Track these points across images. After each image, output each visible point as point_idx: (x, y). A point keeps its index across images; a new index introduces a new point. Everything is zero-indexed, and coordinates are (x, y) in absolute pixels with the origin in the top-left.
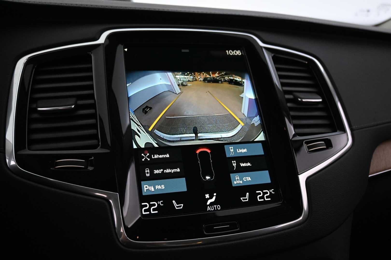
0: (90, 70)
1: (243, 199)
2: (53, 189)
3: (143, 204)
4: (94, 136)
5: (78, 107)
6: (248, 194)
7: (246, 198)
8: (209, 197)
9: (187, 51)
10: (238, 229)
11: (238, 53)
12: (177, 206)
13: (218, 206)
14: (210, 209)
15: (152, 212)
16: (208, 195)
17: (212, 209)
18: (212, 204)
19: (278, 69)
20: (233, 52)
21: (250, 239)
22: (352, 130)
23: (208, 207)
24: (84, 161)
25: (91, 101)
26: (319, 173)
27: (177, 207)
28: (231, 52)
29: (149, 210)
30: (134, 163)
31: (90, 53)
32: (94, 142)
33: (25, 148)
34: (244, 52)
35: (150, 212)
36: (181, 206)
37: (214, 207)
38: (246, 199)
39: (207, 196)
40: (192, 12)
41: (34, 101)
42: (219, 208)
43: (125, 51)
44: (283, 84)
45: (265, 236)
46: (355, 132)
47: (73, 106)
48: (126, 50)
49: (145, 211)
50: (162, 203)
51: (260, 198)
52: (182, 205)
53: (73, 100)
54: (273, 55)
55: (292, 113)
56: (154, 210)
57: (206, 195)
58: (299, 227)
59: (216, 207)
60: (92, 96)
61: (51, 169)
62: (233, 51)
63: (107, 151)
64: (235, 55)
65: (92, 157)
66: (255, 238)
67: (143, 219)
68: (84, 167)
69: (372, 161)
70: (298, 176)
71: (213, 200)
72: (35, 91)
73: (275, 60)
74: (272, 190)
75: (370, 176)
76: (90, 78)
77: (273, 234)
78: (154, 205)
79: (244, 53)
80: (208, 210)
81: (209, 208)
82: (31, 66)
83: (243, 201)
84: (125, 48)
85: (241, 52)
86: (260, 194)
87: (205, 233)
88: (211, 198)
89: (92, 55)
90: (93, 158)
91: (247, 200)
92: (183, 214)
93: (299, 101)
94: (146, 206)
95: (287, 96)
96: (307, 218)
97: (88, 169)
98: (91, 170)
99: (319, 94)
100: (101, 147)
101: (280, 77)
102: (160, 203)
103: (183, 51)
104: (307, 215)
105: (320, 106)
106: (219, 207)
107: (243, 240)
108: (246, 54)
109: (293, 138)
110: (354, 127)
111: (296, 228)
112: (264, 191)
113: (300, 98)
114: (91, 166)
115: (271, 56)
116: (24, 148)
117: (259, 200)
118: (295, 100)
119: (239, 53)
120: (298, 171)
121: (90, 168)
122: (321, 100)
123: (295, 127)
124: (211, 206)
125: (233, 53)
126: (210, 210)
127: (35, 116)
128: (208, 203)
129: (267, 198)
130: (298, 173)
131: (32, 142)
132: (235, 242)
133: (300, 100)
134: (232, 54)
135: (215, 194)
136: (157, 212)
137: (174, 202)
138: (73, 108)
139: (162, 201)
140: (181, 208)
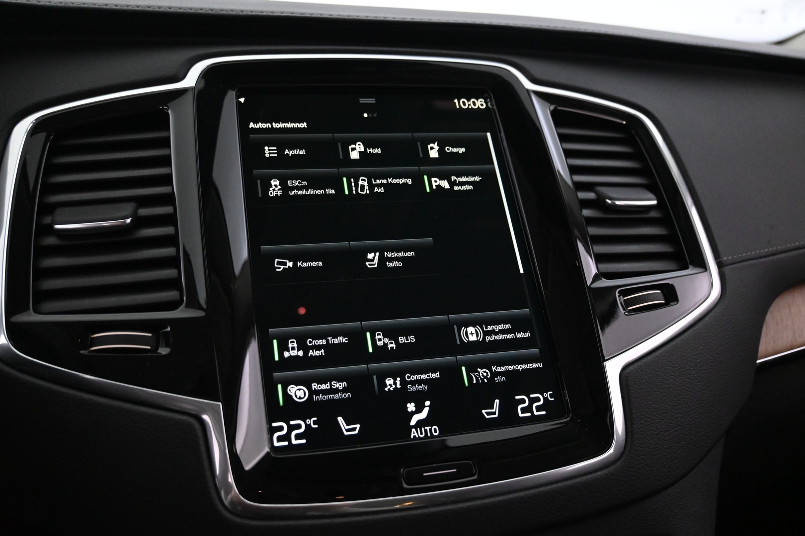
0: (166, 142)
1: (488, 414)
2: (85, 396)
3: (274, 424)
4: (173, 284)
5: (140, 222)
6: (497, 401)
7: (494, 410)
8: (414, 409)
9: (372, 101)
10: (476, 477)
11: (480, 104)
12: (347, 427)
13: (433, 428)
14: (416, 434)
15: (294, 442)
16: (413, 404)
17: (422, 434)
18: (420, 424)
19: (563, 138)
20: (469, 103)
21: (501, 498)
22: (720, 265)
23: (413, 430)
24: (150, 335)
25: (166, 210)
26: (649, 358)
27: (347, 430)
28: (464, 104)
29: (287, 437)
30: (255, 339)
31: (164, 107)
32: (172, 295)
33: (29, 308)
34: (491, 101)
35: (289, 440)
36: (354, 429)
37: (426, 431)
38: (494, 413)
39: (411, 407)
40: (382, 19)
41: (49, 209)
42: (436, 432)
43: (240, 102)
44: (573, 170)
45: (532, 491)
46: (727, 269)
47: (129, 221)
48: (242, 100)
49: (280, 439)
50: (315, 423)
51: (524, 410)
52: (358, 426)
53: (129, 207)
54: (552, 107)
55: (593, 231)
56: (298, 437)
57: (408, 405)
58: (606, 471)
59: (431, 430)
60: (169, 199)
61: (82, 352)
62: (469, 100)
63: (200, 314)
64: (472, 107)
65: (167, 328)
66: (511, 496)
67: (273, 455)
68: (149, 348)
69: (764, 328)
70: (604, 363)
71: (424, 414)
72: (50, 189)
73: (559, 119)
74: (550, 394)
75: (758, 361)
76: (165, 161)
77: (549, 487)
78: (299, 426)
79: (491, 104)
80: (412, 437)
81: (414, 433)
82: (43, 135)
83: (487, 417)
84: (241, 98)
85: (486, 102)
86: (523, 401)
87: (405, 486)
88: (419, 410)
89: (169, 111)
90: (169, 329)
91: (496, 416)
92: (359, 446)
93: (609, 204)
94: (281, 428)
95: (582, 195)
96: (623, 453)
97: (159, 351)
98: (164, 353)
99: (652, 188)
100: (187, 306)
101: (568, 154)
102: (310, 421)
103: (363, 101)
104: (623, 446)
105: (653, 214)
106: (435, 430)
107: (486, 501)
108: (495, 107)
109: (592, 283)
110: (725, 259)
111: (599, 473)
112: (532, 396)
113: (610, 199)
114: (167, 346)
115: (550, 109)
116: (25, 309)
117: (521, 415)
118: (598, 203)
119: (482, 105)
120: (605, 354)
121: (164, 351)
122: (654, 202)
123: (599, 259)
124: (419, 429)
125: (469, 105)
126: (417, 436)
127: (51, 241)
128: (413, 422)
129: (537, 411)
130: (604, 357)
131: (43, 297)
132: (469, 504)
133: (609, 202)
134: (466, 107)
135: (428, 403)
136: (304, 441)
137: (340, 419)
138: (129, 224)
139: (316, 419)
140: (356, 432)
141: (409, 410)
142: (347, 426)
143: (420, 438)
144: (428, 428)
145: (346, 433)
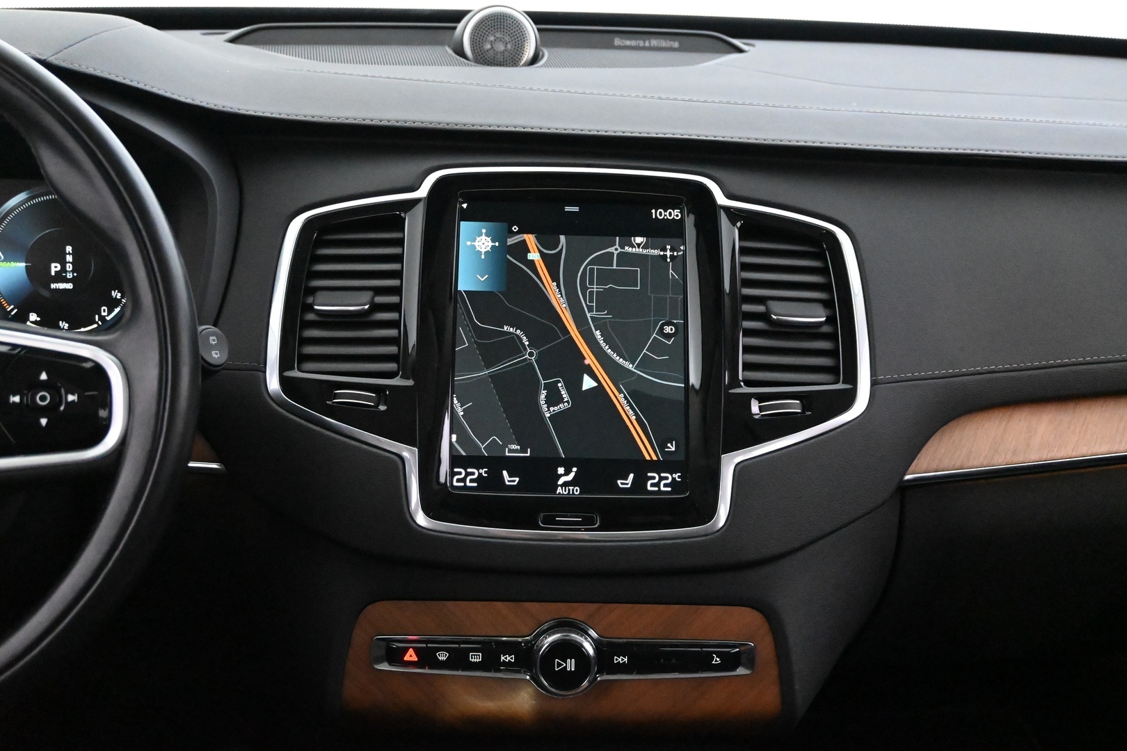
1: (622, 484)
2: (328, 433)
3: (456, 470)
4: (395, 358)
5: (375, 308)
6: (631, 475)
7: (628, 482)
8: (563, 472)
9: (576, 209)
10: (596, 526)
13: (576, 488)
14: (561, 491)
15: (469, 484)
16: (563, 469)
17: (565, 491)
18: (566, 484)
19: (745, 251)
20: (665, 213)
22: (874, 383)
23: (560, 488)
24: (375, 395)
25: (395, 299)
27: (509, 481)
28: (660, 213)
29: (463, 480)
31: (402, 213)
32: (392, 366)
33: (294, 367)
34: (687, 212)
35: (465, 483)
36: (514, 481)
37: (569, 490)
38: (627, 484)
39: (561, 470)
41: (313, 291)
43: (463, 207)
44: (744, 283)
46: (880, 387)
47: (367, 307)
48: (465, 206)
49: (458, 480)
50: (485, 472)
51: (652, 485)
52: (517, 479)
53: (367, 296)
55: (751, 341)
56: (471, 481)
57: (559, 469)
59: (573, 490)
60: (398, 291)
61: (327, 402)
62: (665, 211)
63: (409, 384)
64: (667, 218)
65: (386, 391)
67: (453, 492)
68: (373, 404)
71: (570, 477)
72: (313, 275)
73: (746, 233)
74: (678, 475)
78: (473, 474)
79: (687, 215)
80: (557, 493)
83: (620, 486)
84: (464, 203)
85: (682, 213)
86: (654, 478)
87: (540, 524)
88: (567, 473)
89: (406, 218)
90: (388, 392)
91: (629, 486)
92: (514, 493)
93: (774, 318)
94: (460, 473)
95: (747, 308)
97: (379, 408)
98: (382, 409)
99: (826, 304)
100: (401, 377)
102: (482, 471)
103: (568, 209)
106: (577, 491)
110: (882, 377)
112: (662, 475)
113: (777, 315)
114: (385, 404)
116: (292, 368)
117: (649, 489)
118: (762, 317)
119: (677, 215)
121: (382, 408)
122: (822, 319)
124: (564, 488)
125: (665, 215)
126: (561, 493)
127: (311, 317)
128: (561, 482)
129: (664, 487)
130: (720, 450)
131: (304, 359)
134: (662, 217)
135: (575, 469)
136: (475, 484)
137: (505, 473)
138: (366, 310)
139: (486, 470)
140: (515, 483)
141: (559, 473)
142: (510, 477)
143: (563, 494)
144: (571, 488)
145: (507, 483)
